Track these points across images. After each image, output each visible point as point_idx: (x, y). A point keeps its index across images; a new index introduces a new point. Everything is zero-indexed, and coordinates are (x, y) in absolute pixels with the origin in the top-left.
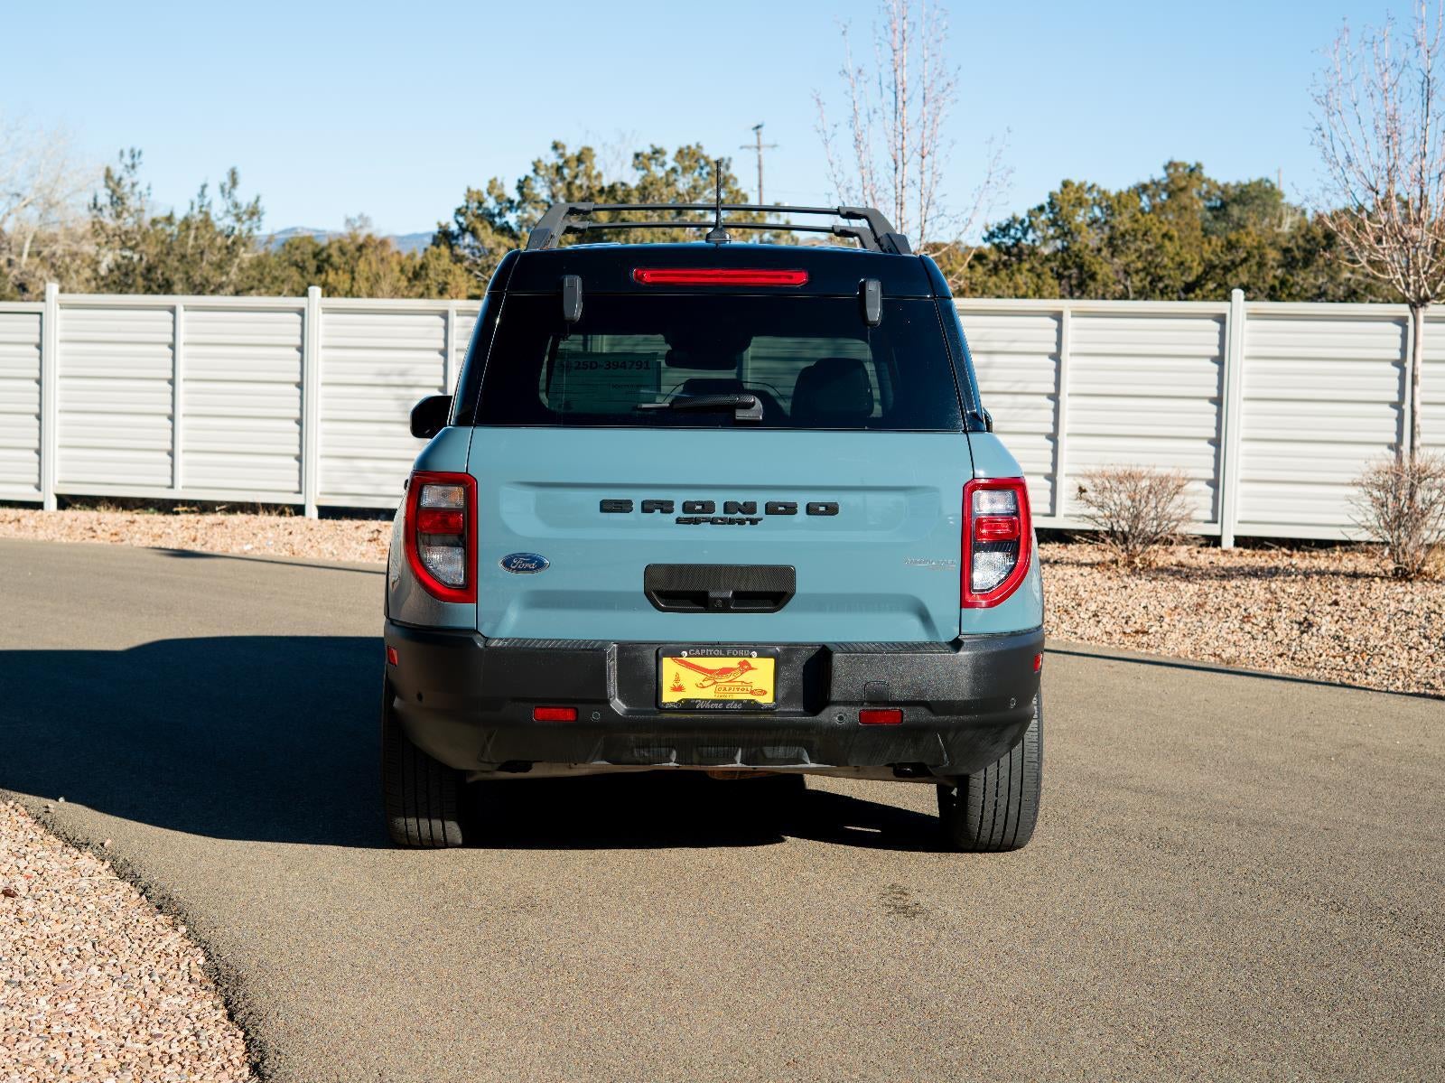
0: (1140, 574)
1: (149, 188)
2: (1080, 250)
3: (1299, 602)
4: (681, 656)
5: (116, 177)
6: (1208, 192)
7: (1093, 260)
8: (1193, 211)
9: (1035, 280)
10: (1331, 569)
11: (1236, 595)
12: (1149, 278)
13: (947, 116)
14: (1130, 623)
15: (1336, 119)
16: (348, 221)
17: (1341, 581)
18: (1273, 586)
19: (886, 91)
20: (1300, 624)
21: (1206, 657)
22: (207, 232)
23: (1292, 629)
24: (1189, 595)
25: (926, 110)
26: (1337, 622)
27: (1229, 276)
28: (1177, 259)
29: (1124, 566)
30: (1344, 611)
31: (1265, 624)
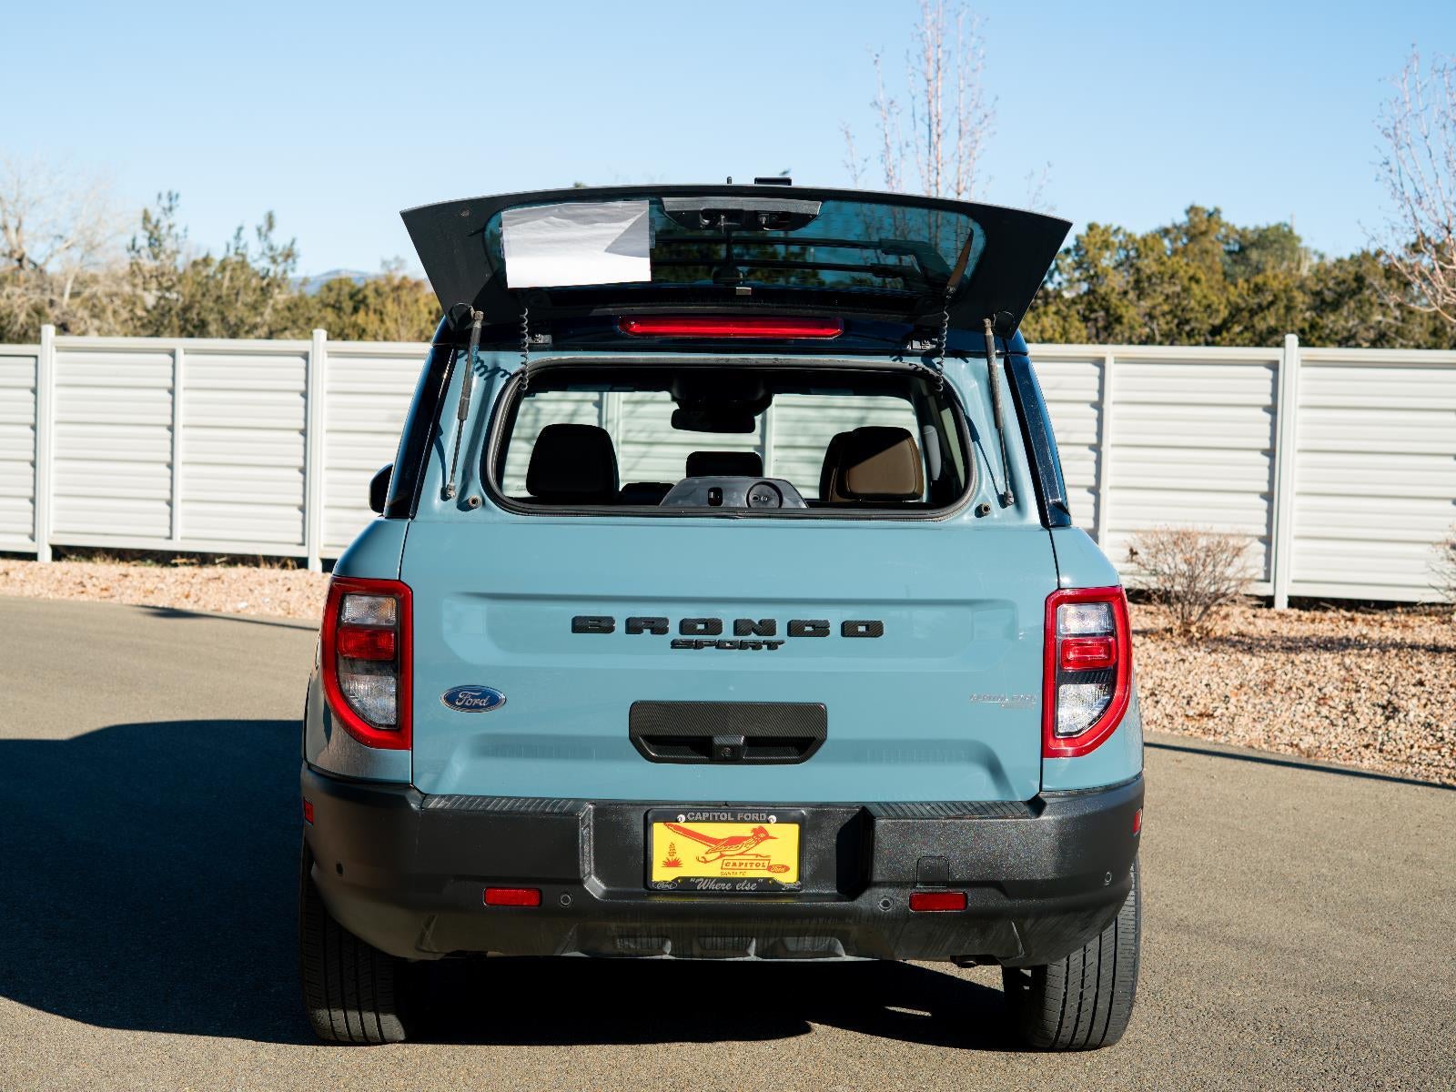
0: (1197, 645)
1: (186, 230)
2: (1106, 294)
3: (1379, 682)
4: (677, 821)
5: (154, 220)
6: (1226, 236)
7: (1118, 303)
8: (1214, 255)
9: (1061, 323)
10: (1408, 641)
11: (1308, 672)
12: (1176, 321)
13: (984, 150)
14: (1192, 704)
15: (1404, 153)
16: (384, 263)
17: (1423, 657)
18: (1347, 661)
19: (919, 123)
20: (1384, 707)
21: (1282, 747)
22: (243, 273)
23: (1375, 714)
24: (1254, 670)
25: (961, 143)
26: (1425, 706)
27: (1256, 319)
28: (1205, 302)
29: (1179, 635)
30: (1431, 693)
31: (1343, 707)
